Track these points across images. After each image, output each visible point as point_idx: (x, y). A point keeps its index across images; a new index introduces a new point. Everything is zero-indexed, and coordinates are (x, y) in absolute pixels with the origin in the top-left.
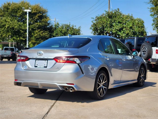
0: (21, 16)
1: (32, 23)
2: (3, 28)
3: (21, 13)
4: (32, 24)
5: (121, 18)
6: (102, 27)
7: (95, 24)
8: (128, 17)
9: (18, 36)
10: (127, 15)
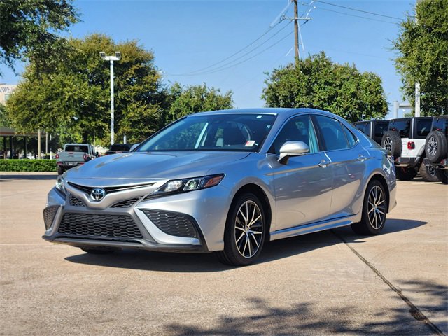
0: (95, 71)
1: (122, 86)
2: (57, 99)
3: (97, 63)
4: (122, 90)
5: (331, 72)
6: (289, 94)
7: (273, 86)
8: (346, 71)
9: (91, 118)
10: (343, 65)
